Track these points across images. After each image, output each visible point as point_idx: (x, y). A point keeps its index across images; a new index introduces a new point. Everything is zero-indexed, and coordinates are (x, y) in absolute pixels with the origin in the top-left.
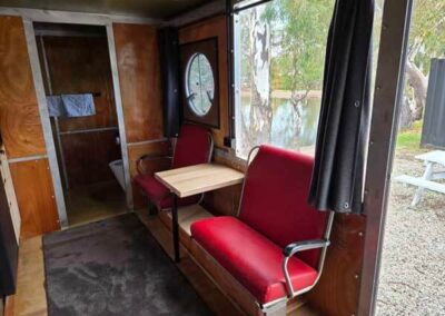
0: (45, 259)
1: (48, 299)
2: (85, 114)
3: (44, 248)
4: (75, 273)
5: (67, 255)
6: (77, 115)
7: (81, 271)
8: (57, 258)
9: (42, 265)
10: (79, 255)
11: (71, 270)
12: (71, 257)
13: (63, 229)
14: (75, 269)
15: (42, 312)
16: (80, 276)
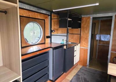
0: (78, 71)
1: (72, 79)
2: (106, 40)
3: (80, 69)
4: (81, 78)
5: (82, 73)
6: (104, 40)
7: (82, 78)
8: (81, 72)
9: (77, 72)
10: (85, 74)
11: (80, 77)
12: (83, 74)
13: (87, 67)
14: (81, 77)
15: (69, 80)
16: (81, 79)
